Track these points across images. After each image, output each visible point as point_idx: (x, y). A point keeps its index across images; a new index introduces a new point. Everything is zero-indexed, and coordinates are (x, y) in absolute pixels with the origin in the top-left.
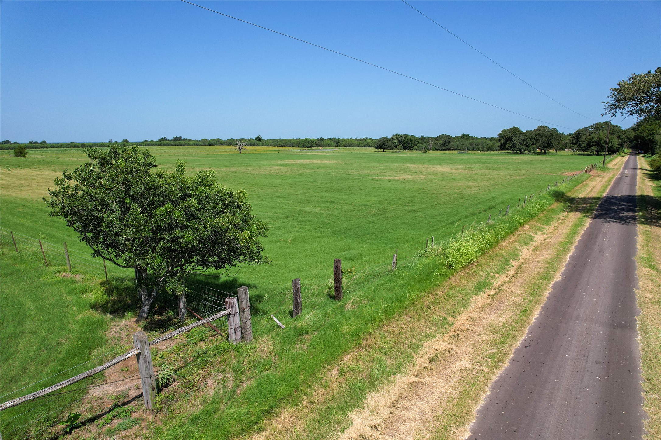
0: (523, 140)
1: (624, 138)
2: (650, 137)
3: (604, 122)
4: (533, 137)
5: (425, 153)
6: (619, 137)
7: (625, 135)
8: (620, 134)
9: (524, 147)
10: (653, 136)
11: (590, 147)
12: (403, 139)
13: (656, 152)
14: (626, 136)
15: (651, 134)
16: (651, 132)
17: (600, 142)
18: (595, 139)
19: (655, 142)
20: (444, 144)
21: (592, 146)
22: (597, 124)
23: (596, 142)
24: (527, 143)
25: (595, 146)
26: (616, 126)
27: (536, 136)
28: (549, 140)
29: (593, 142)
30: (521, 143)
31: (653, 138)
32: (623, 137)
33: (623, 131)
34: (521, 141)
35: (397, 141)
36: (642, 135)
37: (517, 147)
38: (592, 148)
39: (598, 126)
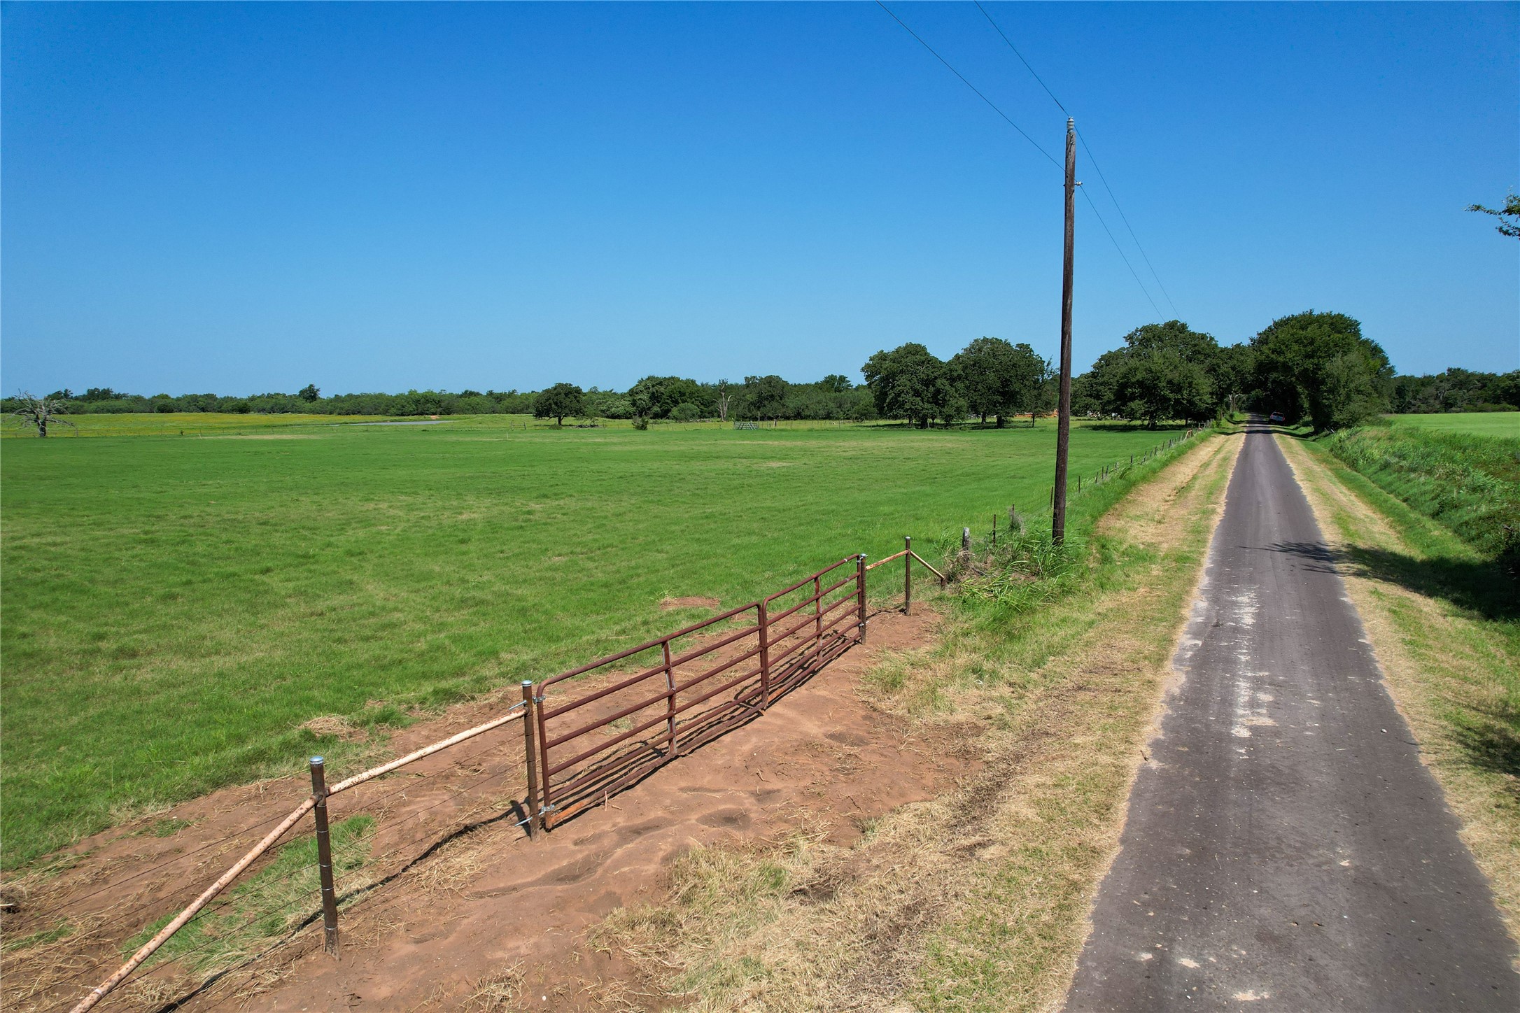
0: (928, 382)
1: (1226, 375)
2: (1309, 364)
3: (1166, 324)
4: (955, 374)
5: (643, 427)
6: (1212, 370)
7: (1231, 363)
8: (1214, 361)
9: (929, 406)
10: (1316, 361)
11: (1124, 404)
12: (662, 389)
13: (1337, 417)
14: (1233, 368)
15: (1308, 356)
16: (1309, 349)
17: (1155, 387)
18: (1140, 376)
19: (1323, 382)
20: (758, 404)
21: (1133, 398)
22: (1145, 329)
23: (1141, 384)
24: (938, 391)
25: (1141, 397)
26: (1203, 337)
27: (964, 369)
28: (1005, 383)
29: (1133, 385)
30: (917, 393)
31: (1318, 367)
32: (1225, 368)
33: (1223, 350)
34: (918, 386)
35: (645, 396)
36: (1281, 359)
37: (907, 406)
38: (1133, 405)
39: (1150, 335)
